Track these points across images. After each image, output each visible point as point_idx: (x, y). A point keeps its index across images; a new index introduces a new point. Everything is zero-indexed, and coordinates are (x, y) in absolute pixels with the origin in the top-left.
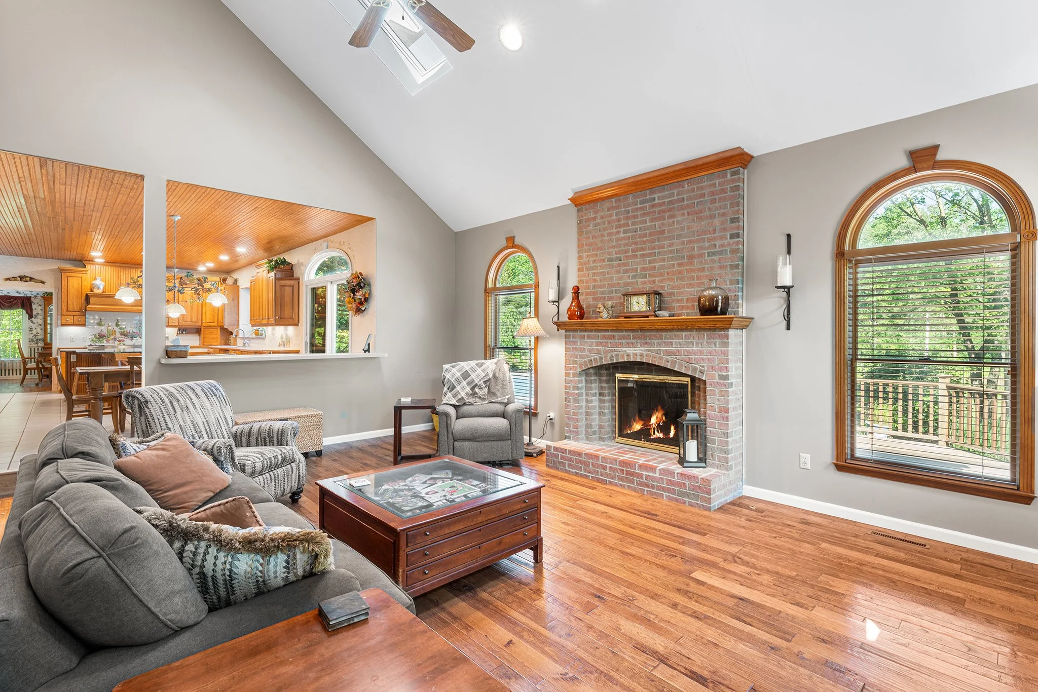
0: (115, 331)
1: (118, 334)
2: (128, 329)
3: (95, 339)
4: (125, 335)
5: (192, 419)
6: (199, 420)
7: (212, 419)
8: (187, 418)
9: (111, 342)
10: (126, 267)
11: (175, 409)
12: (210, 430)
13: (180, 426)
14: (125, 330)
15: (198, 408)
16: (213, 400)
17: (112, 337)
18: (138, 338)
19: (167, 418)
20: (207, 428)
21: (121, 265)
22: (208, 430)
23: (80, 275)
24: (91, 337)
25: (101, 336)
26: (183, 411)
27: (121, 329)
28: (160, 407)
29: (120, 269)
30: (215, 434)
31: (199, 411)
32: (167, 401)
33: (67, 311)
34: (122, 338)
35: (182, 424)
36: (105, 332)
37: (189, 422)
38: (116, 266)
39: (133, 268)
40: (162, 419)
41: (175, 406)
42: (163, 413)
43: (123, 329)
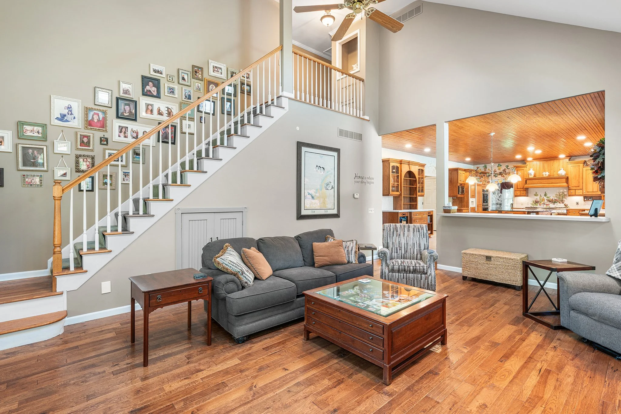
0: (544, 199)
1: (546, 201)
2: (551, 198)
3: (533, 204)
4: (550, 201)
5: (399, 241)
6: (403, 241)
7: (410, 243)
8: (397, 240)
9: (542, 205)
10: (548, 160)
11: (393, 235)
12: (407, 248)
13: (393, 242)
14: (550, 198)
15: (405, 236)
16: (416, 234)
17: (542, 202)
18: (558, 203)
19: (389, 237)
20: (406, 246)
21: (545, 159)
22: (406, 247)
23: (523, 169)
24: (531, 203)
25: (536, 202)
26: (397, 236)
27: (547, 197)
28: (387, 232)
29: (544, 162)
30: (409, 250)
31: (405, 238)
32: (392, 230)
33: (517, 188)
34: (548, 203)
35: (394, 241)
36: (538, 199)
37: (397, 242)
38: (542, 161)
39: (552, 160)
40: (386, 238)
41: (394, 234)
42: (387, 236)
43: (549, 197)
